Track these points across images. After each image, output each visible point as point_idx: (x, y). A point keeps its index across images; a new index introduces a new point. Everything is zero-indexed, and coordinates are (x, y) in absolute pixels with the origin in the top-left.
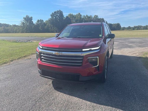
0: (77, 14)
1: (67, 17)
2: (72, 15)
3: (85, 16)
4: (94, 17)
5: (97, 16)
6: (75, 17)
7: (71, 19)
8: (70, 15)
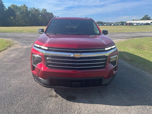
0: (22, 6)
1: (9, 8)
2: (16, 6)
3: (32, 8)
4: (43, 10)
5: (46, 10)
6: (20, 9)
7: (15, 10)
8: (13, 6)
